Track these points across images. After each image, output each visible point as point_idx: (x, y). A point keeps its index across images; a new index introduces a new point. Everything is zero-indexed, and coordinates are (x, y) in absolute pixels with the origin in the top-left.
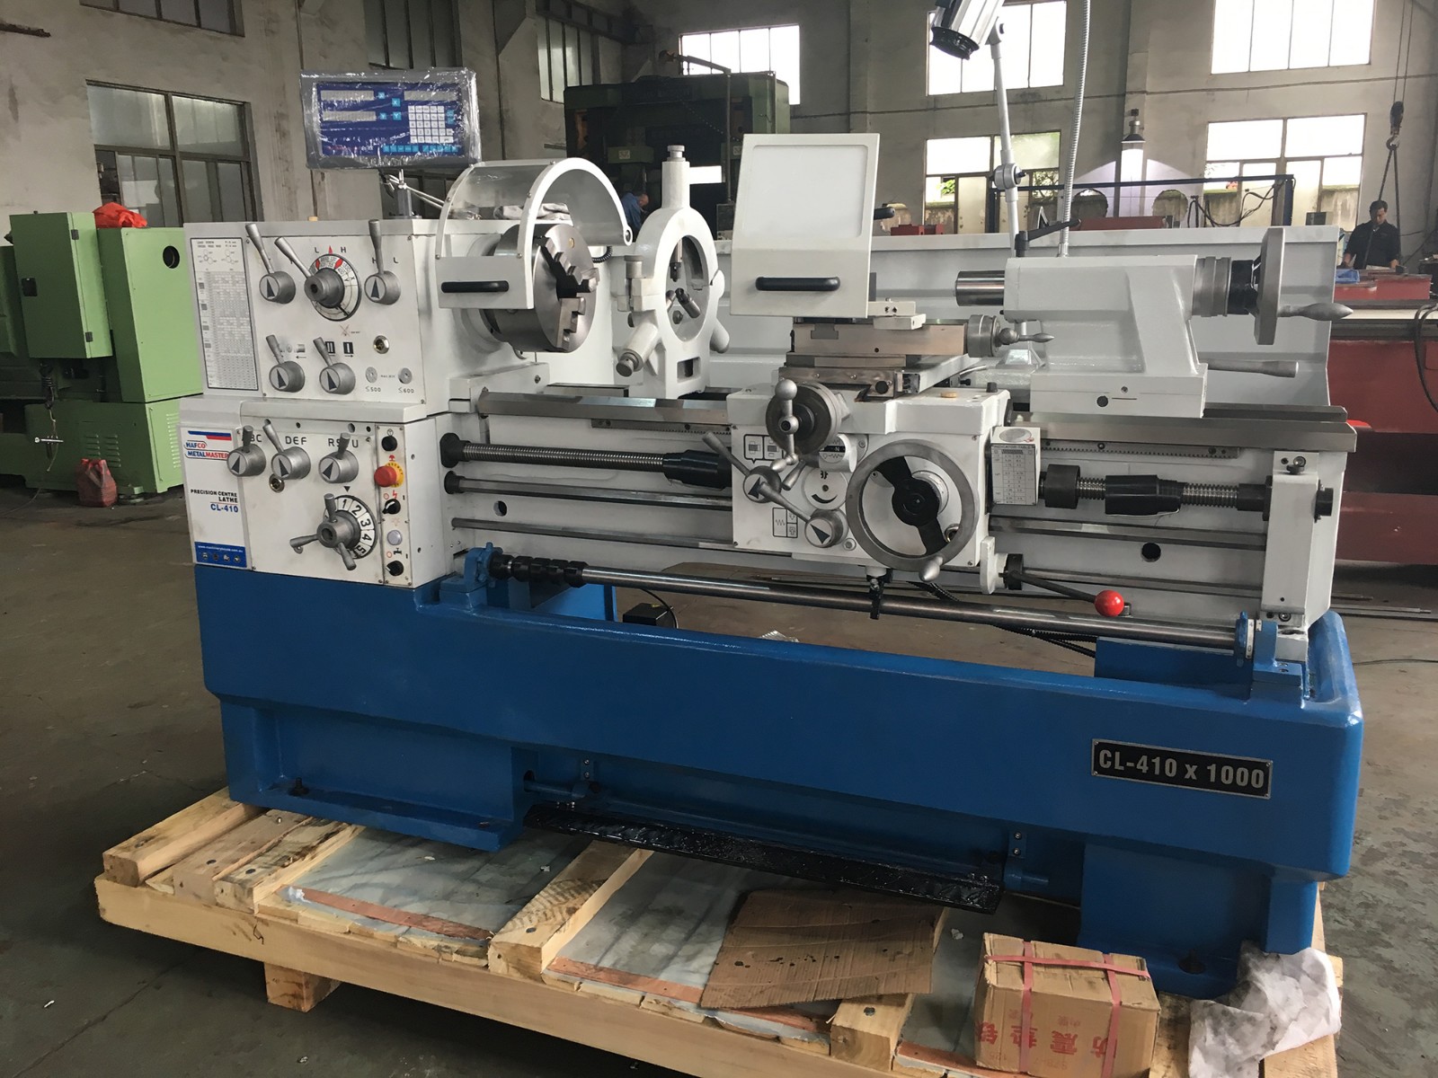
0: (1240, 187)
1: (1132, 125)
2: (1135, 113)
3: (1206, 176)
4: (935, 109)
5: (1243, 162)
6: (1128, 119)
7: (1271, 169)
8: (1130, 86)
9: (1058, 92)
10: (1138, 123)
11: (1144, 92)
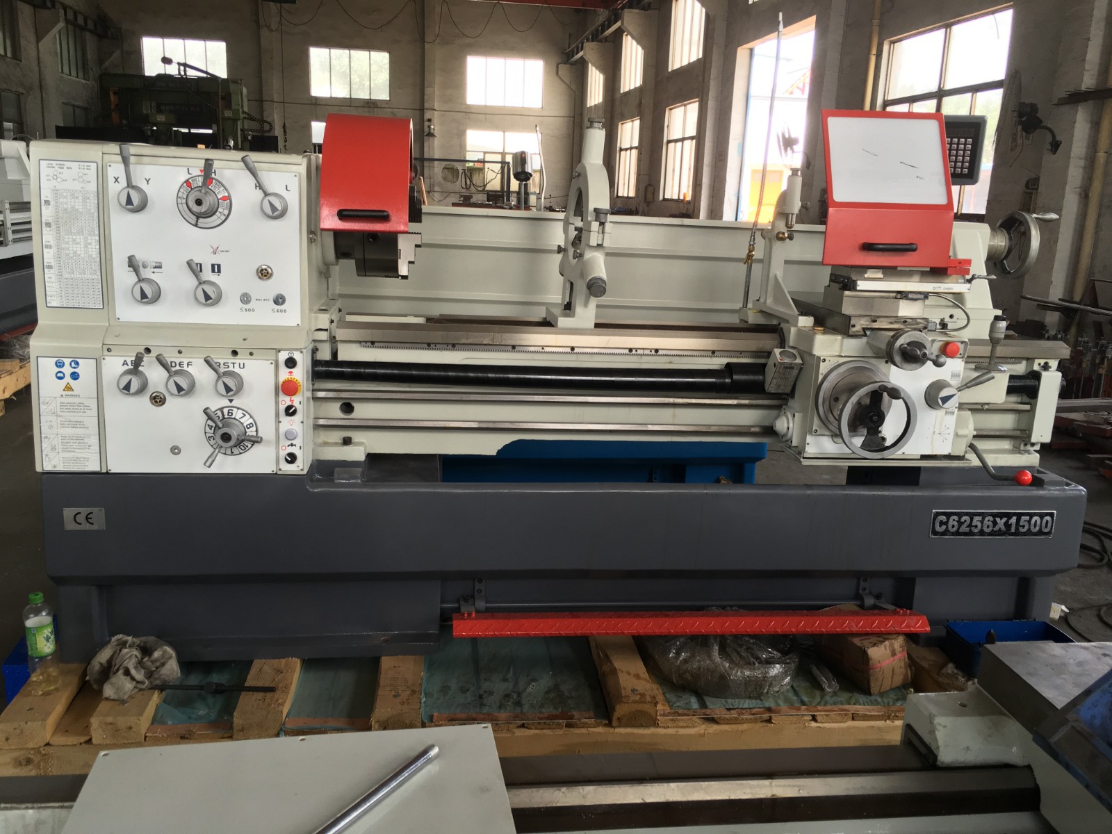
0: (484, 166)
1: (429, 127)
2: (429, 120)
3: (467, 159)
4: (316, 104)
5: (485, 153)
6: (426, 124)
7: (499, 158)
8: (426, 105)
9: (387, 103)
10: (432, 127)
11: (435, 110)
